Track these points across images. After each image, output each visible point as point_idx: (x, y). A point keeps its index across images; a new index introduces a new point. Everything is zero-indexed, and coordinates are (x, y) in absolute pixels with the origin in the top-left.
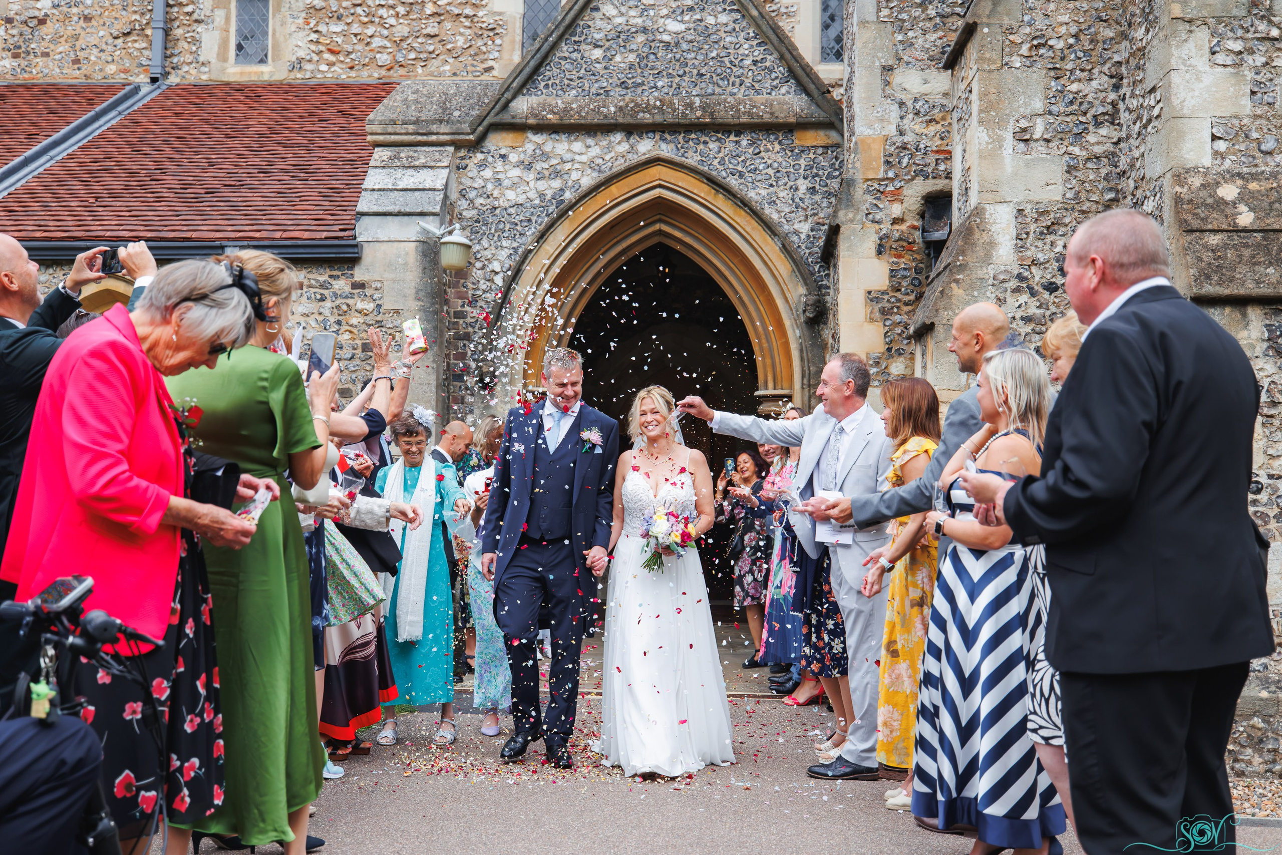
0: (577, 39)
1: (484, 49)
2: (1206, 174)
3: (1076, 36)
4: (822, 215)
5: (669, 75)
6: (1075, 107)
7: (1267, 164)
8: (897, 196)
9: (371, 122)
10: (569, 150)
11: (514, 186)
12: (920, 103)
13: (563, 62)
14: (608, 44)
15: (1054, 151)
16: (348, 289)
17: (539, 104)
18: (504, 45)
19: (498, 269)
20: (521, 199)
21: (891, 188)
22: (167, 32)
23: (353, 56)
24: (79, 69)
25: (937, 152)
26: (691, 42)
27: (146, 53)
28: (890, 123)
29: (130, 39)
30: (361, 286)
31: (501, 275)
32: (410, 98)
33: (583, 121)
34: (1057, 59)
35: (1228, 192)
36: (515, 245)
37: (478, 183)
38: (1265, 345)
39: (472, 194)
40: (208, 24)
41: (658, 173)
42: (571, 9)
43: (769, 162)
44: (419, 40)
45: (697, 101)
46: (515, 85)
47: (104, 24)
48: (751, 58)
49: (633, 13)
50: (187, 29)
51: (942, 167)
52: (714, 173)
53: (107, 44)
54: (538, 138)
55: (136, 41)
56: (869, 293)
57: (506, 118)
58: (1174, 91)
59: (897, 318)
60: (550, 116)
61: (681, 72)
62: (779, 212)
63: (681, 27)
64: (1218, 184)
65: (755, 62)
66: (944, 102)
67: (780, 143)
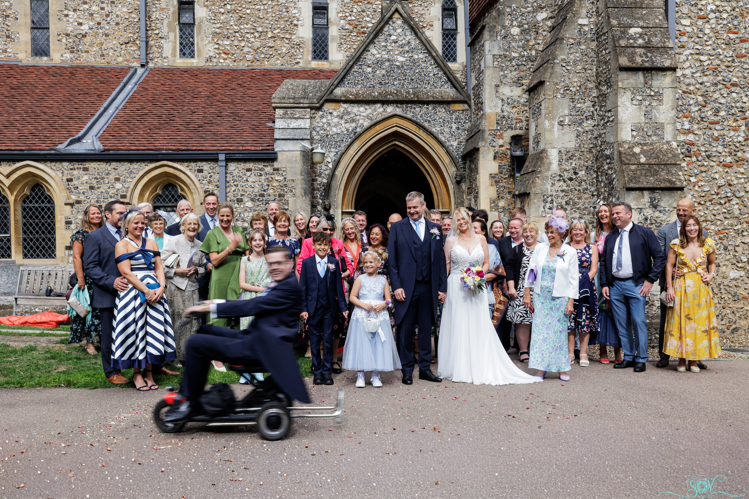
0: (360, 63)
1: (295, 53)
2: (629, 143)
3: (580, 87)
4: (462, 138)
5: (399, 80)
6: (579, 113)
7: (649, 140)
8: (501, 137)
9: (274, 98)
10: (359, 111)
11: (335, 126)
12: (510, 100)
13: (355, 73)
14: (373, 66)
15: (572, 129)
16: (272, 171)
17: (346, 91)
18: (304, 52)
19: (330, 161)
20: (339, 131)
21: (499, 133)
22: (147, 43)
23: (235, 56)
24: (104, 59)
25: (516, 119)
26: (408, 65)
27: (137, 52)
28: (498, 107)
29: (129, 45)
30: (277, 170)
31: (331, 163)
32: (289, 87)
33: (364, 99)
34: (573, 95)
35: (637, 150)
36: (337, 150)
37: (320, 124)
38: (649, 204)
39: (318, 129)
40: (166, 39)
41: (395, 120)
42: (358, 51)
43: (441, 116)
44: (266, 49)
45: (411, 90)
46: (335, 83)
47: (115, 38)
48: (433, 73)
49: (384, 53)
50: (156, 41)
51: (518, 125)
52: (418, 121)
53: (117, 47)
54: (345, 106)
55: (131, 46)
56: (491, 174)
57: (332, 97)
58: (619, 114)
59: (501, 184)
60: (351, 97)
61: (404, 78)
62: (445, 137)
63: (404, 59)
64: (633, 147)
65: (434, 75)
66: (519, 100)
67: (445, 109)
